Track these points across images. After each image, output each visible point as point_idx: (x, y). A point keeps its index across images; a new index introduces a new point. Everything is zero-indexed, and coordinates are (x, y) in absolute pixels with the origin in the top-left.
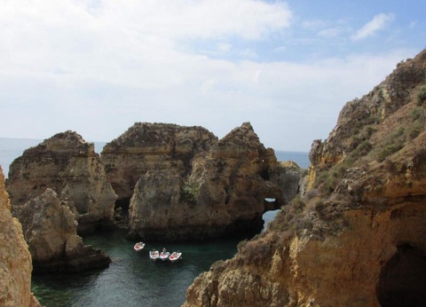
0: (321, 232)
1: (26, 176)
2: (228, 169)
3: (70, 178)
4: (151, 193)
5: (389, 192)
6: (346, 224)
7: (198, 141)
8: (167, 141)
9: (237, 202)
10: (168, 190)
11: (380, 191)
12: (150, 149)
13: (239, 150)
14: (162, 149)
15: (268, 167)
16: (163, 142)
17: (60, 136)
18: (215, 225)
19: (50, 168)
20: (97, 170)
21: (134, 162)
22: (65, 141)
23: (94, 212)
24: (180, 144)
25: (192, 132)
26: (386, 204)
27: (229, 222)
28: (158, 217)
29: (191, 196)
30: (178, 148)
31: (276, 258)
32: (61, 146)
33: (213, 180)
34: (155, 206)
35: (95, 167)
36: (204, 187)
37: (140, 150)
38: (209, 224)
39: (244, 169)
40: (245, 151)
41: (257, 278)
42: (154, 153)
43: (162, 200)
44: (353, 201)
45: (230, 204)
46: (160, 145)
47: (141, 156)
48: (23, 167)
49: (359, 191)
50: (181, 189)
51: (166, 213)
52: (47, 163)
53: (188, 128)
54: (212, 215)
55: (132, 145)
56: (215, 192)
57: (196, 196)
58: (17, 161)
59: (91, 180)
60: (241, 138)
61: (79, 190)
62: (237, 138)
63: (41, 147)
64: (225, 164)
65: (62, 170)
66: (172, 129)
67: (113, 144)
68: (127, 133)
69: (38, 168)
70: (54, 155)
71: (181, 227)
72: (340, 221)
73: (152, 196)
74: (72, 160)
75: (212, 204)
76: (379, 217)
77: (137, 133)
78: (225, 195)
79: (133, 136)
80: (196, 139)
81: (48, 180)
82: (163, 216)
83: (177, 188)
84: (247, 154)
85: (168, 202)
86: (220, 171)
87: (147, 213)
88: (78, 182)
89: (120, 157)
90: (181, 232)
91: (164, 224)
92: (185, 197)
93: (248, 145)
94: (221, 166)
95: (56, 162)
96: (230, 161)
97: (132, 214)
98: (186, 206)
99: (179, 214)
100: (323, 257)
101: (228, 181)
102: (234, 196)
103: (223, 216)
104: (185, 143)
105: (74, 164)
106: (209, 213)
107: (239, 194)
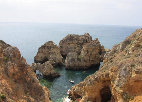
0: (89, 84)
1: (42, 52)
2: (90, 52)
3: (52, 53)
4: (70, 58)
5: (101, 79)
6: (93, 84)
7: (85, 39)
8: (76, 40)
9: (92, 61)
10: (74, 58)
11: (100, 79)
12: (71, 42)
13: (93, 47)
14: (75, 42)
15: (102, 51)
16: (75, 40)
17: (49, 42)
18: (86, 66)
19: (47, 50)
20: (58, 51)
21: (68, 45)
22: (50, 44)
23: (57, 61)
24: (80, 41)
25: (83, 37)
26: (101, 81)
27: (89, 65)
28: (72, 64)
29: (80, 59)
30: (79, 42)
31: (84, 86)
32: (49, 44)
33: (86, 55)
34: (71, 62)
35: (57, 50)
36: (83, 57)
37: (69, 42)
38: (84, 66)
39: (94, 52)
40: (95, 47)
41: (81, 89)
42: (73, 43)
43: (73, 60)
44: (95, 80)
45: (90, 61)
46: (74, 41)
47: (69, 44)
48: (41, 50)
49: (97, 78)
50: (78, 57)
51: (74, 63)
52: (46, 49)
53: (82, 36)
54: (85, 64)
55: (67, 41)
56: (86, 58)
57: (81, 59)
58: (40, 48)
59: (56, 54)
60: (94, 44)
61: (54, 56)
62: (93, 44)
63: (45, 45)
64: (89, 51)
65: (50, 51)
66: (77, 36)
67: (62, 41)
68: (66, 37)
69: (44, 50)
70: (48, 47)
71: (77, 66)
72: (92, 83)
73: (70, 59)
74: (52, 49)
75: (85, 61)
76: (99, 83)
77: (68, 38)
78: (89, 59)
79: (67, 38)
80: (84, 39)
81: (47, 53)
82: (73, 64)
83: (76, 57)
84: (95, 48)
85: (74, 60)
86: (88, 53)
87: (69, 63)
88: (53, 54)
89: (64, 44)
90: (77, 68)
91: (73, 66)
92: (79, 59)
93: (96, 46)
94: (88, 52)
95: (48, 49)
96: (90, 50)
97: (66, 63)
98: (79, 62)
99: (77, 63)
100: (89, 88)
101: (90, 55)
102: (91, 59)
103: (88, 64)
104: (81, 40)
105: (52, 50)
106: (84, 63)
107: (93, 58)
